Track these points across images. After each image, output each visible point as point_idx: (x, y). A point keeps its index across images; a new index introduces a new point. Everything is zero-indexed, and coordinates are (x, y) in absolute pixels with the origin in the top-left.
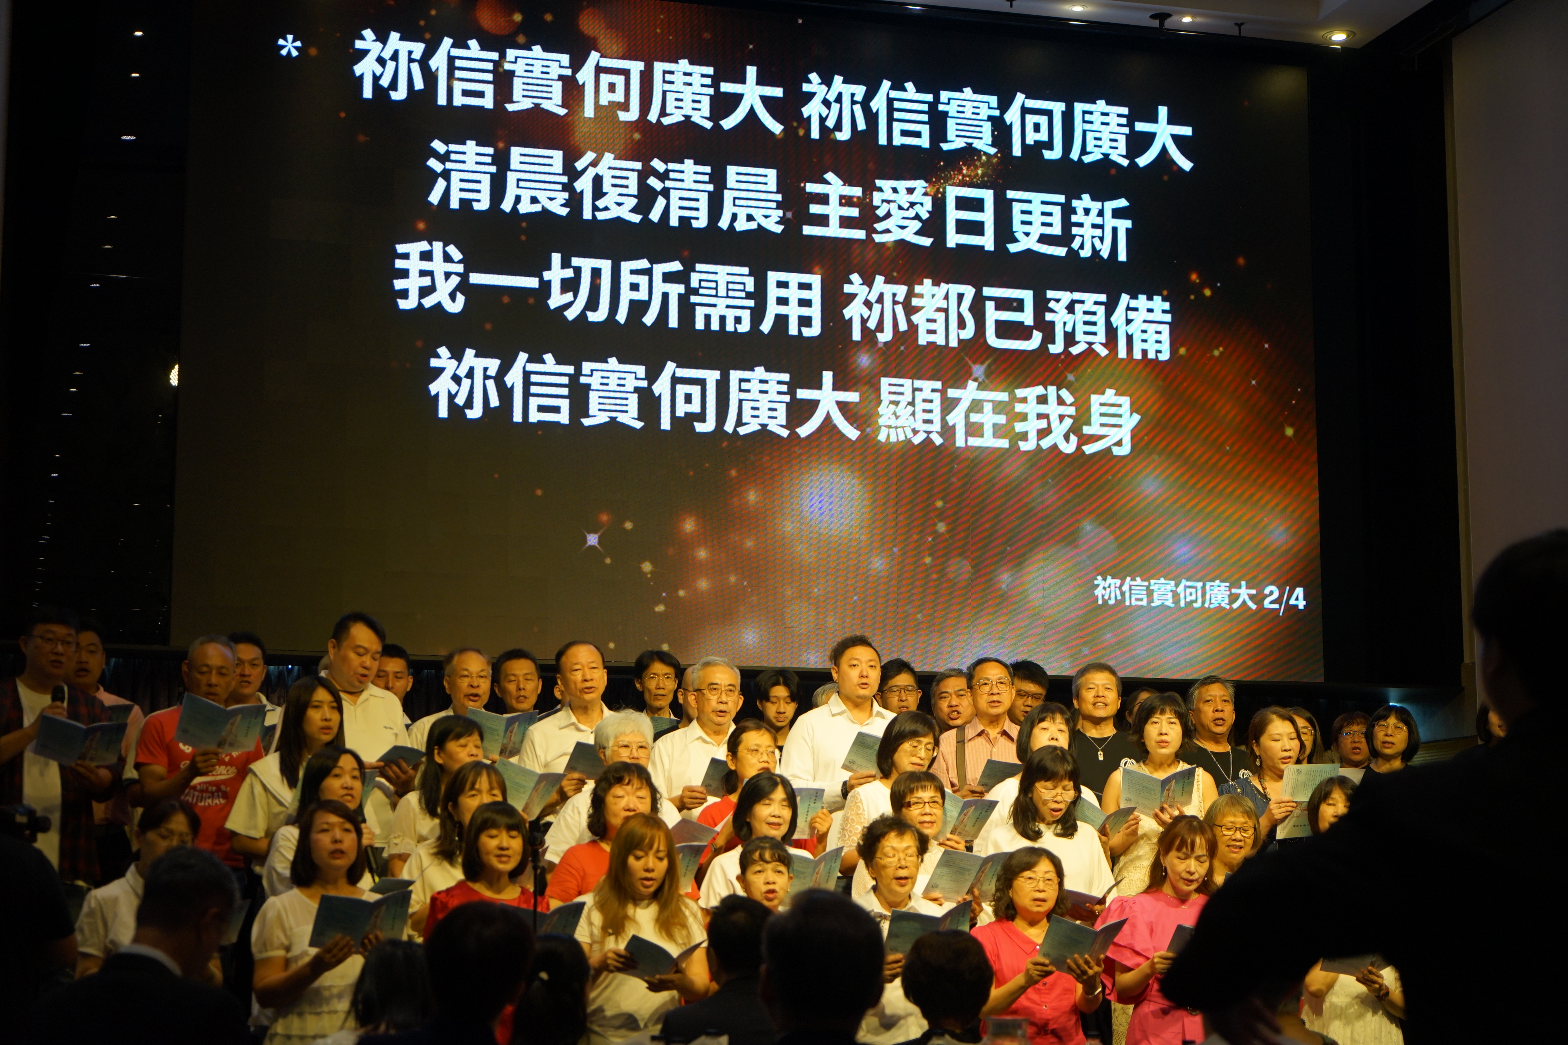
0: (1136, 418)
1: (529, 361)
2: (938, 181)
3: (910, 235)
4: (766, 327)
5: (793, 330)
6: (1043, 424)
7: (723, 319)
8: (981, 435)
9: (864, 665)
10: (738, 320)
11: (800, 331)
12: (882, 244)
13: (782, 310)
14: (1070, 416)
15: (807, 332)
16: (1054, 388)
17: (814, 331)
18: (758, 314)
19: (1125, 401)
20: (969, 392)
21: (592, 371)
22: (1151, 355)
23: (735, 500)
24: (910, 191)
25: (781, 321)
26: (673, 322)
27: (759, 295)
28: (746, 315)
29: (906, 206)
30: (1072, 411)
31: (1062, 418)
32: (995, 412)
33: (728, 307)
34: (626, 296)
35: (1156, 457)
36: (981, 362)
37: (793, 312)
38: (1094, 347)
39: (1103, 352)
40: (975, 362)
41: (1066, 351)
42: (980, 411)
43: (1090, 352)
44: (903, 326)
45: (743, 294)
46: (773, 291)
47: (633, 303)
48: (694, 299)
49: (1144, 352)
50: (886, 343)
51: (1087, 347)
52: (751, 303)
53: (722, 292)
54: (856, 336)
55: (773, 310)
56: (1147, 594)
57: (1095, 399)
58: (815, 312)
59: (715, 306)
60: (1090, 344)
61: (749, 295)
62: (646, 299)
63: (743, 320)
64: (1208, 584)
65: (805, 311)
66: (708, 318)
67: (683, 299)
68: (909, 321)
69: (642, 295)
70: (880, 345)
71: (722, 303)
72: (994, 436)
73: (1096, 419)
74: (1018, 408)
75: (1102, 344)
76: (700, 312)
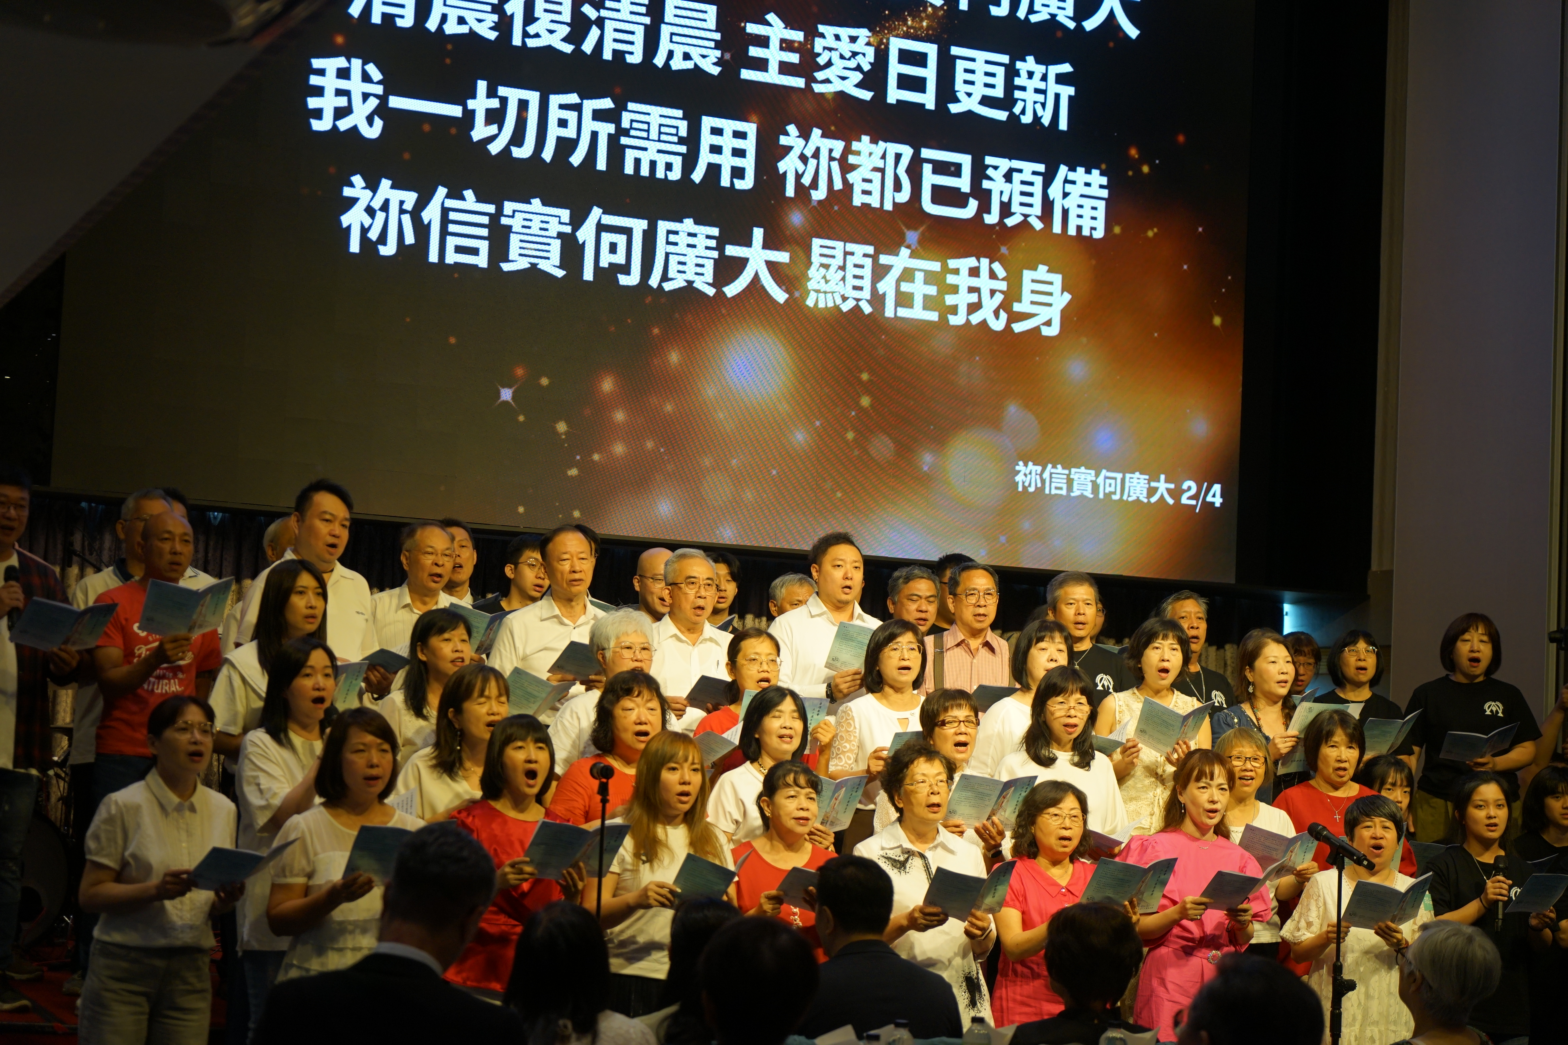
0: (1067, 297)
1: (448, 196)
2: (882, 30)
3: (850, 88)
4: (697, 176)
5: (725, 182)
6: (974, 298)
7: (653, 164)
8: (912, 306)
9: (848, 566)
10: (669, 167)
11: (732, 183)
12: (821, 94)
13: (715, 159)
14: (1001, 292)
15: (740, 185)
16: (987, 260)
17: (746, 184)
18: (690, 162)
19: (1057, 279)
20: (901, 260)
21: (514, 211)
22: (1086, 232)
23: (656, 361)
24: (853, 39)
25: (714, 170)
26: (601, 164)
27: (692, 141)
28: (677, 162)
29: (848, 55)
30: (1003, 286)
31: (992, 292)
32: (926, 282)
33: (659, 151)
34: (554, 132)
35: (1084, 340)
36: (915, 229)
37: (727, 161)
38: (1029, 219)
39: (1038, 225)
40: (909, 228)
41: (1001, 222)
42: (912, 280)
43: (1025, 224)
44: (838, 185)
45: (675, 139)
46: (707, 139)
47: (560, 140)
48: (624, 140)
49: (1079, 228)
50: (820, 202)
51: (1022, 218)
52: (683, 149)
53: (654, 135)
54: (790, 192)
55: (705, 158)
56: (1067, 483)
57: (1028, 275)
58: (749, 163)
59: (645, 149)
60: (1026, 216)
61: (681, 141)
62: (574, 136)
63: (674, 167)
64: (1128, 476)
65: (738, 162)
66: (637, 162)
67: (613, 140)
68: (845, 181)
69: (570, 133)
70: (815, 204)
71: (653, 147)
72: (925, 308)
73: (1027, 296)
74: (951, 279)
75: (1037, 217)
76: (630, 156)
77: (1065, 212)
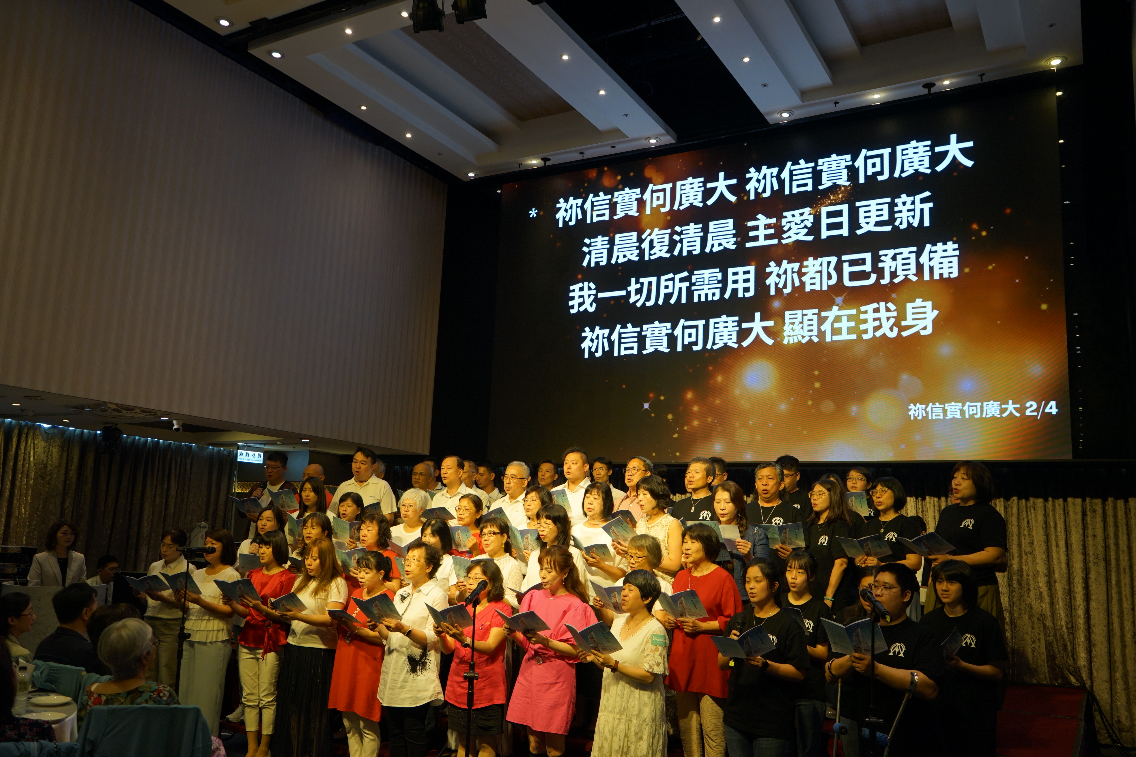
0: (936, 312)
1: (622, 328)
2: (817, 206)
3: (802, 237)
4: (727, 296)
5: (740, 295)
6: (877, 323)
7: (707, 295)
8: (841, 334)
10: (714, 294)
11: (744, 295)
12: (787, 244)
13: (735, 286)
14: (893, 317)
15: (747, 295)
16: (884, 303)
17: (751, 293)
18: (723, 290)
19: (929, 304)
20: (834, 312)
21: (648, 328)
22: (946, 276)
23: (711, 382)
24: (802, 214)
25: (735, 291)
26: (683, 301)
27: (724, 281)
28: (717, 292)
29: (799, 222)
30: (895, 314)
31: (888, 319)
32: (848, 321)
33: (709, 289)
34: (663, 291)
35: (949, 333)
36: (840, 295)
37: (740, 286)
38: (908, 277)
39: (914, 279)
40: (837, 296)
41: (891, 282)
42: (840, 321)
43: (906, 279)
44: (797, 283)
45: (716, 282)
46: (731, 278)
47: (666, 294)
48: (693, 288)
49: (941, 275)
50: (788, 294)
51: (904, 277)
52: (720, 285)
53: (706, 282)
54: (773, 292)
55: (730, 286)
56: (943, 412)
57: (909, 306)
58: (752, 285)
59: (703, 289)
60: (906, 276)
61: (719, 282)
62: (671, 291)
63: (716, 294)
64: (985, 404)
65: (746, 285)
66: (699, 296)
67: (688, 289)
68: (801, 281)
69: (670, 290)
70: (785, 295)
71: (706, 288)
72: (848, 334)
73: (909, 316)
74: (862, 316)
75: (914, 274)
76: (696, 294)
77: (931, 269)
